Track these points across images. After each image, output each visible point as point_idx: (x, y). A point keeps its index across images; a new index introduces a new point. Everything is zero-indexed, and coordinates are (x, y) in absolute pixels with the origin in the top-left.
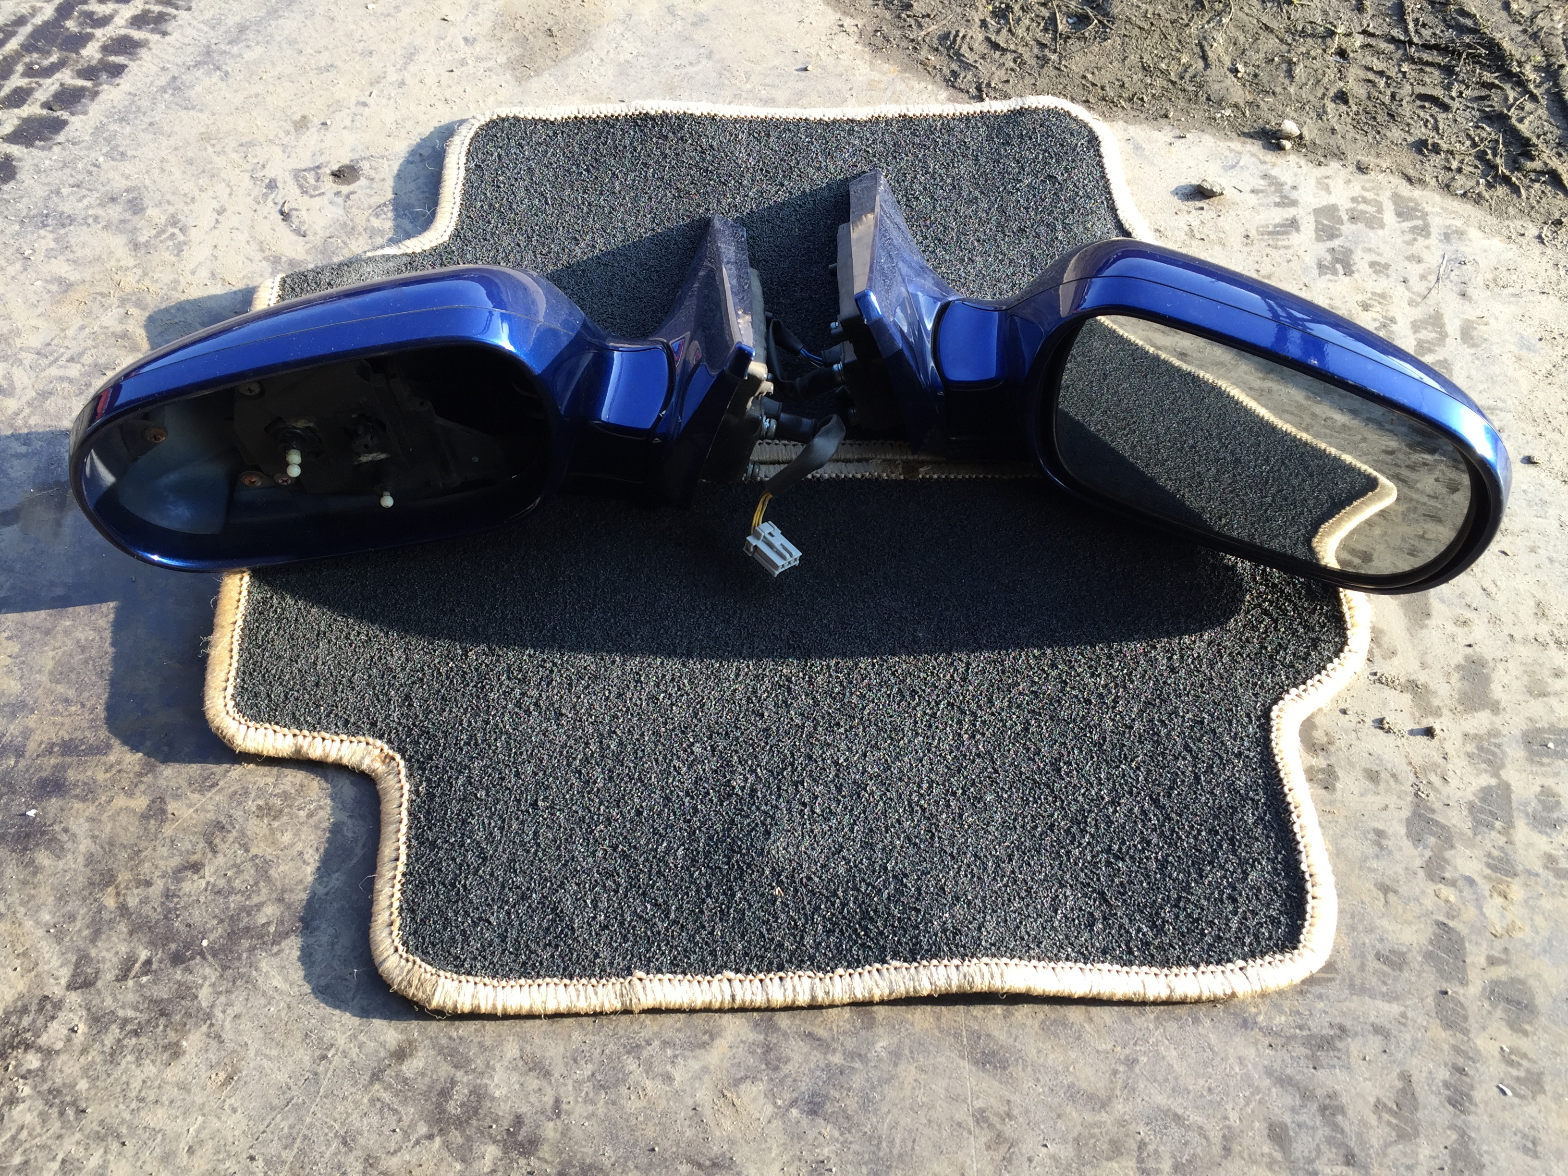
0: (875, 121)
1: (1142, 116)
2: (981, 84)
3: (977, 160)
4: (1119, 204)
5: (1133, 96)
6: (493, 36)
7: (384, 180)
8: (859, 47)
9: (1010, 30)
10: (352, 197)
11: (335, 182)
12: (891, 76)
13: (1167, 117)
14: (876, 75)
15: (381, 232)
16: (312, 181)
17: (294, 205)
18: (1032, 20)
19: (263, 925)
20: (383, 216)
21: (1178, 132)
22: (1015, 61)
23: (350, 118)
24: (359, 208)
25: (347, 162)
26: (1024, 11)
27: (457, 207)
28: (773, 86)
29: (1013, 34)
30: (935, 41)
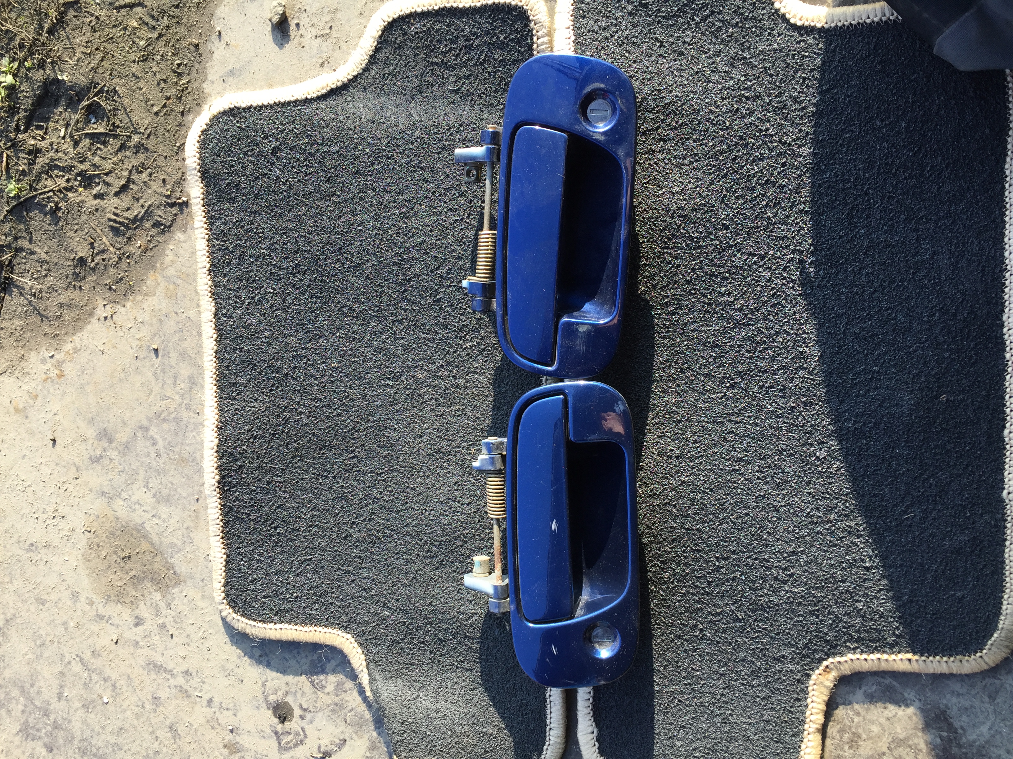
0: (216, 296)
1: (197, 66)
2: (167, 204)
3: (255, 212)
4: (301, 96)
5: (175, 72)
6: (134, 603)
7: (287, 684)
8: (129, 304)
9: (107, 174)
10: (305, 706)
11: (290, 720)
12: (160, 279)
13: (197, 46)
14: (160, 291)
15: (339, 685)
16: (290, 737)
17: (315, 750)
18: (94, 154)
19: (941, 740)
20: (324, 682)
21: (214, 37)
22: (141, 172)
23: (225, 712)
24: (316, 702)
25: (270, 713)
26: (84, 161)
27: (318, 629)
28: (175, 377)
29: (111, 172)
30: (120, 239)
